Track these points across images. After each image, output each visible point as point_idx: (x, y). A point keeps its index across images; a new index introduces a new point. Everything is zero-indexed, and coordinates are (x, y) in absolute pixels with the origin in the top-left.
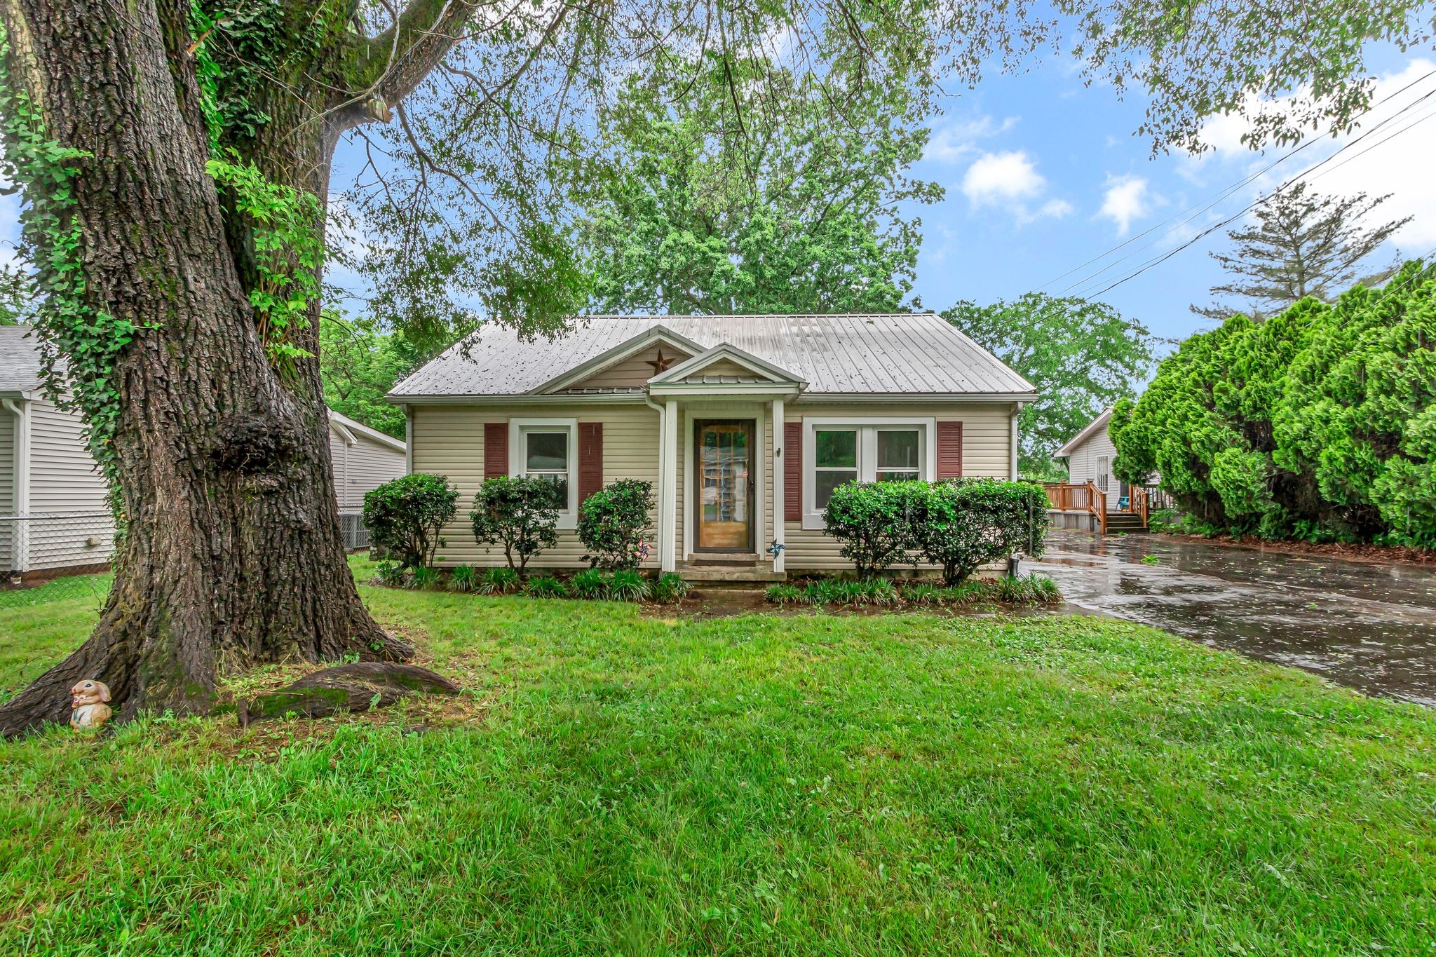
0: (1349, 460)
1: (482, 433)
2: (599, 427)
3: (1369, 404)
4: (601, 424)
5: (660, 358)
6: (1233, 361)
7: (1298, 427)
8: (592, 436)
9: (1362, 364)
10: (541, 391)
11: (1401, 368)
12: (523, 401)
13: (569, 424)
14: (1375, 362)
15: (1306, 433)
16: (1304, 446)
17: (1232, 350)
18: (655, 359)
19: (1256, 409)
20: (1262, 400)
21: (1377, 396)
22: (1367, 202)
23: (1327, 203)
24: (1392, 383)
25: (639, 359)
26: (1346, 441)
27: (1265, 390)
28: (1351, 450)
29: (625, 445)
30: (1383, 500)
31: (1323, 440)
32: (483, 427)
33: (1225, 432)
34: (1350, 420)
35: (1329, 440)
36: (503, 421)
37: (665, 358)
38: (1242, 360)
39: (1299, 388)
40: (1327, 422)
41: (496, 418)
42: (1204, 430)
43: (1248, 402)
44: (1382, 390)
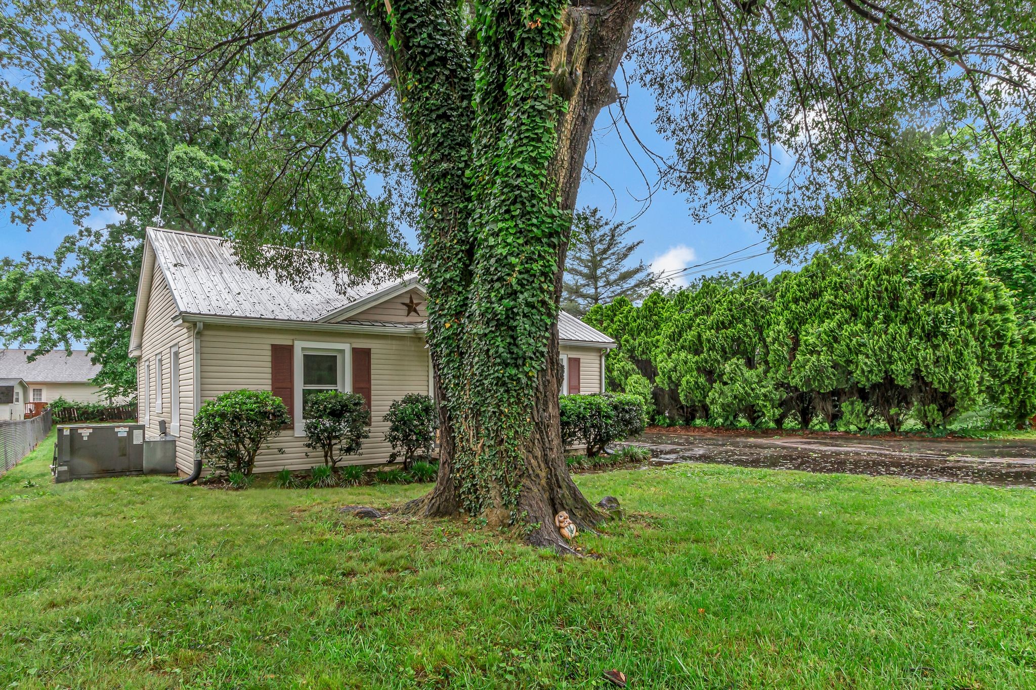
0: (696, 383)
1: (269, 353)
2: (367, 352)
3: (704, 355)
4: (370, 349)
5: (411, 301)
6: (628, 324)
7: (671, 365)
8: (362, 358)
9: (699, 336)
10: (327, 320)
11: (717, 338)
12: (314, 327)
13: (344, 348)
14: (707, 335)
15: (675, 367)
16: (674, 376)
17: (627, 317)
18: (407, 301)
19: (643, 352)
20: (647, 349)
21: (708, 351)
22: (624, 227)
23: (606, 224)
24: (714, 345)
25: (396, 300)
26: (695, 373)
27: (648, 342)
28: (697, 378)
29: (386, 367)
30: (712, 403)
31: (683, 372)
32: (269, 348)
33: (630, 366)
34: (697, 362)
35: (686, 372)
36: (289, 343)
37: (415, 301)
38: (634, 324)
39: (668, 344)
40: (686, 363)
41: (282, 340)
42: (622, 364)
43: (640, 349)
44: (710, 349)
